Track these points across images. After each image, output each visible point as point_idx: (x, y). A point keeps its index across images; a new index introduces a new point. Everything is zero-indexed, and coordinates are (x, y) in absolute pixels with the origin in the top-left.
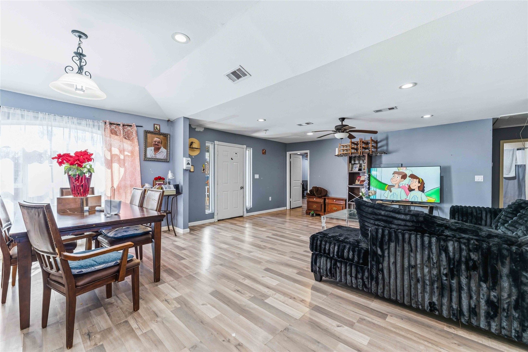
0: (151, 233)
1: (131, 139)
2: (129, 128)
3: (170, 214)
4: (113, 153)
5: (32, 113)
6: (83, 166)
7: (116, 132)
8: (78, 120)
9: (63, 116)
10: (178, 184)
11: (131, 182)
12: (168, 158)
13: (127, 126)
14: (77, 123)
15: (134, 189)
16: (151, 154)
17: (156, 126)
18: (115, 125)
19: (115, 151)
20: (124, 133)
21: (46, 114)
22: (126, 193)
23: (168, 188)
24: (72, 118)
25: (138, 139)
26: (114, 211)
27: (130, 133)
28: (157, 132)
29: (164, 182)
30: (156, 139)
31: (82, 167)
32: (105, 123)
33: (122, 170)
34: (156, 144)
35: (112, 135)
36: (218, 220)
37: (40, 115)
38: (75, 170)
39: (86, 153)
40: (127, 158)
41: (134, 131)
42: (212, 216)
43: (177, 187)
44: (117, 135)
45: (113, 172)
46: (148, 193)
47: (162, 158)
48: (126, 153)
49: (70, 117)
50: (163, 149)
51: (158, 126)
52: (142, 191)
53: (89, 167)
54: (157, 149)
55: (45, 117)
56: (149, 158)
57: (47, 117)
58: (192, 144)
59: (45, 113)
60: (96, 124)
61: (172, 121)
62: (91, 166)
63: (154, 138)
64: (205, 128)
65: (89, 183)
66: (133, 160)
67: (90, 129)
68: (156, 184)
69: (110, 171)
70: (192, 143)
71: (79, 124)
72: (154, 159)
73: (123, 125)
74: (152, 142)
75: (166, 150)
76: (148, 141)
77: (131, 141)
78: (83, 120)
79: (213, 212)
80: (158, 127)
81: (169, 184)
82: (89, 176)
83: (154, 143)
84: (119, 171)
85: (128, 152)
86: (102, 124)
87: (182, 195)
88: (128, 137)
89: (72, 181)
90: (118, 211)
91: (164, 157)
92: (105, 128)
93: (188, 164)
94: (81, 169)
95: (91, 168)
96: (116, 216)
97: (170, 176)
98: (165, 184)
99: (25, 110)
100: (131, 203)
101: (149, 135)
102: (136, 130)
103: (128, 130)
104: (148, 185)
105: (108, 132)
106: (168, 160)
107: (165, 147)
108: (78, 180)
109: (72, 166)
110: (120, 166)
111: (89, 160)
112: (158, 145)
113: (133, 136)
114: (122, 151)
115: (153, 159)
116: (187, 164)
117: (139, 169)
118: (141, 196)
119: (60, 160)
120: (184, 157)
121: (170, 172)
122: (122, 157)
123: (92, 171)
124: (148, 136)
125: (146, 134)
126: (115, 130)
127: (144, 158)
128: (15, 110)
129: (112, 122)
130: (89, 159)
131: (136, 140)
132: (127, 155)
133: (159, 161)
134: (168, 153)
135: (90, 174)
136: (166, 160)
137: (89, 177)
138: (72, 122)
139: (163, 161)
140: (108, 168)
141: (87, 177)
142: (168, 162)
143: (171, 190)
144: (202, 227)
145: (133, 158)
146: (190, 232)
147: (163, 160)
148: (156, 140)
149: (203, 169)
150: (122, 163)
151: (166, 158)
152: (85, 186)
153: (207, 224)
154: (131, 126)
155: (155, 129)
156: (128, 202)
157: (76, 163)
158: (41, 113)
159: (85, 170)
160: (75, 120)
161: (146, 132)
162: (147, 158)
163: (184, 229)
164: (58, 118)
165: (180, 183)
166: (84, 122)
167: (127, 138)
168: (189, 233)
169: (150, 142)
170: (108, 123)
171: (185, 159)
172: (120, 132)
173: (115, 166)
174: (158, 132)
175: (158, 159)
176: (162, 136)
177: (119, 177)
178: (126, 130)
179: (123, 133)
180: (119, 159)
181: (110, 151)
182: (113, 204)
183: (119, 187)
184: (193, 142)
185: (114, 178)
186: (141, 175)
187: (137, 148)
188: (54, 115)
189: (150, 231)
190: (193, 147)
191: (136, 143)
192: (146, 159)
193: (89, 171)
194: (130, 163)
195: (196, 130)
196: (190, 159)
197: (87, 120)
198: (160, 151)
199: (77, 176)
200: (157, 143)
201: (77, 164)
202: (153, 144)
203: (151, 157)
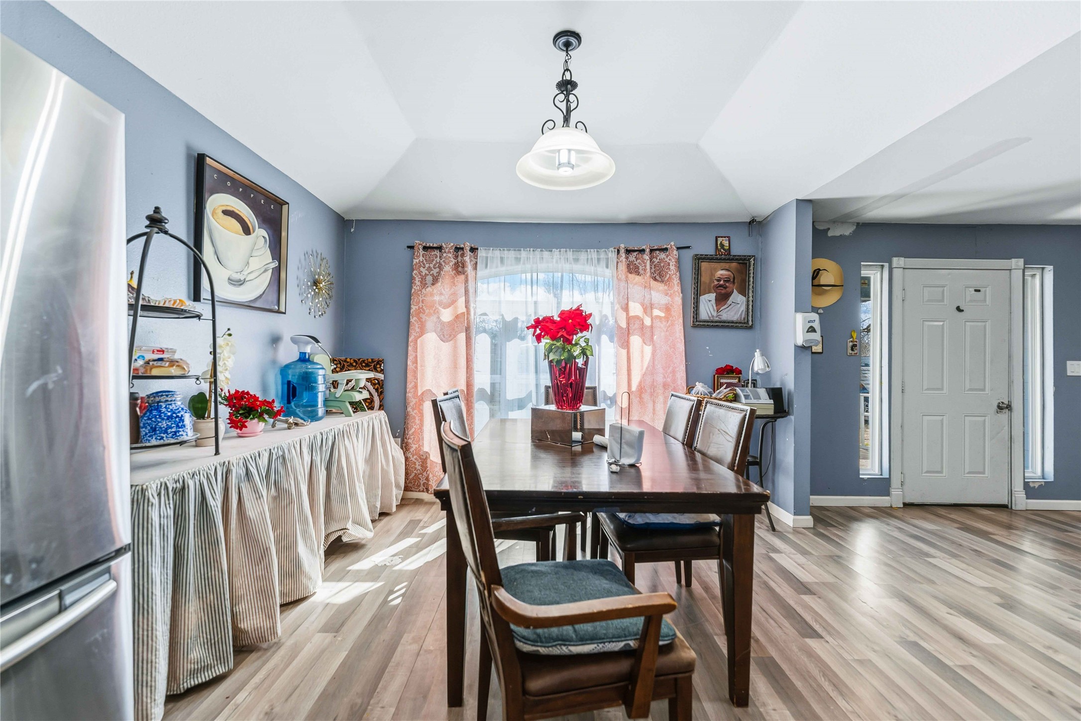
0: (717, 528)
1: (666, 279)
2: (662, 255)
3: (757, 467)
4: (632, 314)
5: (513, 252)
6: (573, 342)
7: (638, 268)
8: (574, 253)
9: (553, 250)
10: (778, 386)
11: (664, 377)
12: (750, 319)
13: (658, 252)
14: (573, 259)
15: (672, 395)
16: (709, 313)
17: (720, 240)
18: (635, 254)
19: (636, 309)
20: (653, 267)
21: (530, 251)
22: (654, 402)
23: (751, 396)
24: (566, 251)
25: (681, 279)
26: (628, 456)
27: (664, 266)
28: (722, 255)
29: (739, 381)
30: (721, 273)
31: (572, 344)
32: (618, 251)
33: (648, 350)
34: (721, 286)
35: (630, 275)
36: (905, 505)
37: (524, 254)
38: (559, 350)
39: (578, 312)
40: (657, 323)
41: (673, 260)
42: (881, 486)
43: (776, 394)
44: (638, 274)
45: (631, 354)
46: (709, 410)
47: (735, 318)
48: (656, 312)
49: (562, 250)
50: (737, 298)
51: (726, 240)
52: (692, 403)
53: (583, 344)
54: (722, 298)
55: (529, 257)
56: (705, 321)
57: (531, 257)
58: (818, 273)
59: (528, 249)
60: (603, 256)
61: (760, 223)
62: (587, 341)
63: (716, 270)
64: (858, 224)
65: (583, 379)
66: (669, 326)
67: (592, 268)
68: (722, 384)
69: (624, 352)
70: (816, 274)
71: (576, 260)
72: (716, 322)
73: (652, 251)
74: (711, 281)
75: (744, 299)
76: (703, 279)
77: (665, 284)
78: (582, 251)
79: (885, 475)
80: (726, 243)
81: (754, 387)
82: (583, 364)
83: (716, 283)
84: (642, 351)
85: (660, 310)
86: (612, 255)
87: (792, 417)
88: (660, 275)
89: (555, 374)
90: (636, 456)
91: (741, 315)
92: (617, 263)
93: (812, 330)
94: (569, 347)
95: (588, 345)
96: (633, 470)
97: (758, 364)
98: (743, 386)
99: (505, 249)
100: (666, 430)
101: (704, 265)
102: (677, 257)
103: (661, 260)
104: (702, 387)
105: (622, 270)
106: (750, 323)
107: (743, 292)
108: (564, 373)
109: (555, 342)
110: (643, 340)
111: (585, 327)
112: (725, 288)
113: (669, 273)
114: (648, 308)
115: (712, 322)
116: (807, 332)
117: (681, 347)
118: (689, 418)
119: (538, 331)
120: (796, 311)
121: (757, 354)
122: (648, 322)
123: (588, 353)
124: (703, 268)
125: (698, 263)
126: (635, 264)
127: (693, 322)
128: (494, 251)
129: (631, 248)
130: (583, 326)
131: (676, 281)
132: (657, 317)
133: (727, 327)
134: (751, 303)
135: (585, 360)
136: (745, 323)
137: (583, 367)
138: (565, 258)
139: (737, 328)
140: (622, 346)
141: (580, 365)
142: (751, 327)
143: (760, 401)
144: (851, 516)
145: (670, 322)
146: (814, 528)
147: (737, 323)
148: (721, 275)
149: (851, 344)
150: (647, 334)
151: (744, 318)
152: (576, 385)
153: (867, 511)
154: (666, 249)
155: (719, 247)
156: (660, 427)
157: (559, 335)
158: (524, 250)
159: (577, 351)
160: (570, 254)
161: (699, 259)
162: (700, 321)
163: (795, 514)
164: (546, 254)
165: (782, 383)
166: (583, 256)
167: (657, 277)
168: (812, 531)
169: (708, 282)
170: (622, 251)
171: (800, 317)
172: (645, 266)
173: (636, 341)
174: (725, 254)
175: (724, 322)
176: (734, 265)
177: (642, 366)
178: (656, 261)
179: (651, 268)
180: (642, 327)
181: (626, 309)
182: (627, 436)
183: (641, 389)
184: (819, 270)
185: (632, 368)
186: (686, 362)
187: (678, 300)
188: (541, 251)
189: (716, 524)
190: (822, 283)
191: (677, 288)
192: (697, 323)
193: (583, 352)
194: (663, 334)
195: (830, 234)
196: (815, 316)
197: (589, 250)
198: (729, 302)
199: (563, 365)
200: (722, 282)
201: (562, 336)
202: (713, 285)
203: (707, 318)
